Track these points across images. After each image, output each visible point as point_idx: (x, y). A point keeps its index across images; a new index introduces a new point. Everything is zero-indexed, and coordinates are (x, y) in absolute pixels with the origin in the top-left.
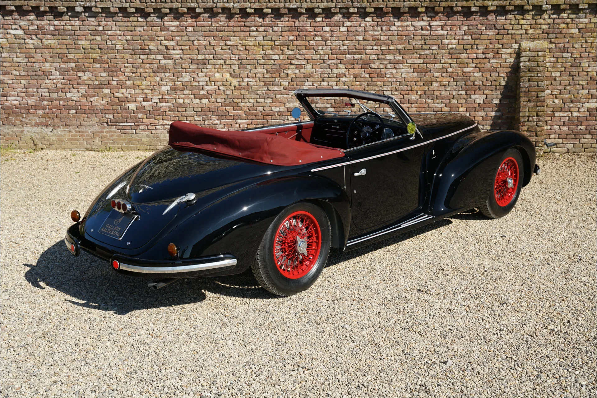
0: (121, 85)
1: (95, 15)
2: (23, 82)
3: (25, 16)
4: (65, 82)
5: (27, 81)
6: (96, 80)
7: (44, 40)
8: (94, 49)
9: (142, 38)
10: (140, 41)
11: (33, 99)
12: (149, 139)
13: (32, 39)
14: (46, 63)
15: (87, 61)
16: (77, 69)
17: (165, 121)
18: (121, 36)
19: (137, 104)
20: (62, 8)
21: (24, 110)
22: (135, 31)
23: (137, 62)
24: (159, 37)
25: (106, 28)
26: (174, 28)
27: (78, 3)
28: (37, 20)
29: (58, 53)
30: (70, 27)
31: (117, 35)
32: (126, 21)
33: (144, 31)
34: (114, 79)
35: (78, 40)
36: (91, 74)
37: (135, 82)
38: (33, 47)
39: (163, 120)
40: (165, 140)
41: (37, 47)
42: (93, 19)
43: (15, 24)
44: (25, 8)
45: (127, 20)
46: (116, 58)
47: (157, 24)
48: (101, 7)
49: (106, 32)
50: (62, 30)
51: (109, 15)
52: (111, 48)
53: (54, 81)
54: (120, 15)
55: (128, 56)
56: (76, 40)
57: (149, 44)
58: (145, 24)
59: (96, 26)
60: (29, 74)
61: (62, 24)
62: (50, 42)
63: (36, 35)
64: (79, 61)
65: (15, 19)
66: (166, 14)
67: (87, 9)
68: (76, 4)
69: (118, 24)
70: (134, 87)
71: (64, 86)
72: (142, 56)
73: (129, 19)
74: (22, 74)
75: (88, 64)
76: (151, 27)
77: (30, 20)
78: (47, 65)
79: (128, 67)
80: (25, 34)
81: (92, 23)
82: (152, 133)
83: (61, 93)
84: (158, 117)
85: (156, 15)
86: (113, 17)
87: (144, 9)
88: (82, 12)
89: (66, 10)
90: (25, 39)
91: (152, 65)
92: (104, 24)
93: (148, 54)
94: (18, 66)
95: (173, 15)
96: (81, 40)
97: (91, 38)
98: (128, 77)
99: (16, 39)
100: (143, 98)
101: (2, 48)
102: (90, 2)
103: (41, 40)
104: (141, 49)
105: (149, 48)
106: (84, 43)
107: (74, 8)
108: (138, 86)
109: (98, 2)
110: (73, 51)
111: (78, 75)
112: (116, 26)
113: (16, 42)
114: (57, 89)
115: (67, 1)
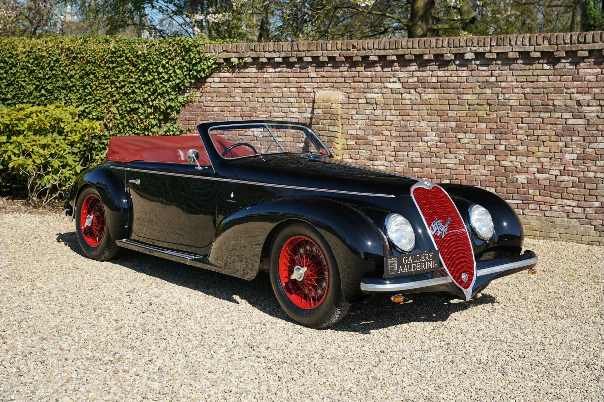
0: (511, 151)
1: (487, 63)
2: (393, 144)
3: (406, 66)
4: (442, 146)
5: (398, 143)
6: (479, 143)
7: (423, 94)
8: (482, 105)
9: (546, 91)
10: (542, 95)
11: (401, 164)
12: (540, 223)
13: (410, 93)
14: (422, 122)
15: (471, 120)
16: (458, 130)
17: (565, 201)
18: (518, 88)
19: (529, 176)
20: (449, 55)
22: (537, 81)
23: (536, 121)
24: (569, 88)
25: (500, 79)
26: (592, 77)
27: (469, 48)
28: (419, 71)
29: (437, 110)
30: (456, 79)
31: (513, 87)
32: (526, 70)
33: (549, 81)
34: (502, 142)
35: (463, 94)
36: (474, 135)
37: (529, 148)
38: (409, 103)
39: (562, 198)
40: (562, 225)
41: (414, 102)
42: (485, 68)
43: (394, 77)
44: (407, 57)
45: (528, 68)
46: (508, 117)
47: (568, 72)
48: (496, 53)
49: (500, 83)
50: (445, 82)
51: (506, 62)
52: (502, 104)
53: (429, 144)
54: (520, 61)
55: (524, 114)
56: (461, 94)
57: (554, 98)
58: (551, 72)
59: (487, 76)
60: (401, 135)
61: (447, 74)
62: (430, 96)
63: (415, 89)
64: (462, 120)
65: (395, 71)
66: (583, 59)
67: (479, 56)
68: (467, 50)
69: (515, 73)
70: (528, 154)
71: (440, 149)
72: (542, 115)
73: (531, 66)
74: (393, 135)
75: (472, 124)
76: (559, 77)
77: (410, 71)
78: (423, 124)
79: (522, 128)
80: (403, 87)
81: (483, 73)
82: (545, 216)
83: (435, 158)
84: (556, 194)
85: (569, 61)
86: (511, 64)
87: (553, 52)
88: (472, 60)
89: (453, 58)
90: (402, 94)
91: (555, 126)
92: (498, 73)
93: (551, 112)
94: (391, 125)
95: (593, 60)
96: (467, 94)
97: (478, 90)
98: (521, 140)
99: (392, 93)
100: (538, 168)
101: (376, 104)
102: (484, 46)
103: (420, 94)
104: (542, 105)
105: (553, 103)
106: (470, 97)
107: (463, 54)
108: (533, 153)
109: (494, 46)
110: (456, 107)
111: (458, 137)
112: (513, 75)
113: (392, 98)
114: (431, 154)
115: (457, 47)
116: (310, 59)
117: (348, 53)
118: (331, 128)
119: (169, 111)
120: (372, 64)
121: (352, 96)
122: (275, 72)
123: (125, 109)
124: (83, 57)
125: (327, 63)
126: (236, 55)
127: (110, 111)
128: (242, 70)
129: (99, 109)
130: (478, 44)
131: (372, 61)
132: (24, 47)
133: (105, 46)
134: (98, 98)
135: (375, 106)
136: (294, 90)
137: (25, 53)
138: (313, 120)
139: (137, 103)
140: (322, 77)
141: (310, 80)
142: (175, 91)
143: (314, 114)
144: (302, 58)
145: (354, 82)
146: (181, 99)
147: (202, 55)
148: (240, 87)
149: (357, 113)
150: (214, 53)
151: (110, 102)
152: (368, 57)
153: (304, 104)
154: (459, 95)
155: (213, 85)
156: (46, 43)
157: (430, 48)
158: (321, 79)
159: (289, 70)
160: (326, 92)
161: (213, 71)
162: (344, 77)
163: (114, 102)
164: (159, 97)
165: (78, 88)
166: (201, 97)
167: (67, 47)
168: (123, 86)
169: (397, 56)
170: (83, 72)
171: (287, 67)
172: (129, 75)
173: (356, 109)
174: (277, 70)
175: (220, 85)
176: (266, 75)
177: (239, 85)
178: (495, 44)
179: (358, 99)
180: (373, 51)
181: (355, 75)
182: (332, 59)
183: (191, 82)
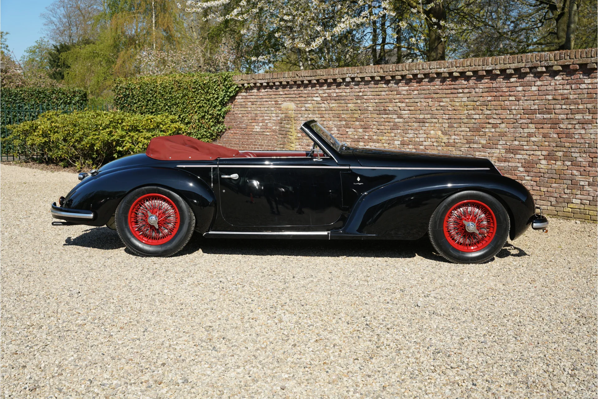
1: (357, 84)
3: (322, 87)
8: (357, 110)
9: (385, 101)
10: (383, 103)
13: (324, 103)
15: (352, 120)
16: (346, 126)
18: (372, 99)
20: (340, 79)
22: (381, 95)
23: (381, 120)
24: (395, 99)
25: (364, 93)
26: (405, 92)
27: (348, 75)
28: (328, 89)
29: (337, 114)
30: (345, 94)
31: (370, 99)
32: (375, 88)
33: (386, 95)
38: (324, 110)
42: (357, 87)
43: (317, 93)
44: (321, 81)
47: (394, 89)
48: (360, 77)
49: (364, 96)
50: (340, 96)
51: (365, 83)
52: (366, 109)
54: (372, 83)
56: (347, 103)
57: (389, 106)
58: (387, 89)
59: (358, 92)
61: (340, 91)
62: (333, 105)
63: (327, 101)
64: (348, 120)
65: (317, 90)
66: (400, 81)
67: (353, 79)
68: (346, 76)
70: (378, 141)
72: (384, 116)
73: (377, 86)
75: (353, 122)
76: (390, 92)
77: (324, 90)
78: (331, 122)
79: (375, 125)
80: (321, 100)
81: (357, 90)
85: (393, 82)
86: (368, 84)
87: (385, 77)
88: (350, 82)
89: (342, 81)
90: (321, 104)
91: (390, 123)
92: (363, 90)
93: (388, 114)
95: (404, 81)
96: (350, 103)
97: (355, 101)
99: (317, 104)
102: (354, 74)
103: (329, 104)
105: (388, 109)
107: (346, 79)
110: (345, 112)
112: (370, 91)
113: (317, 106)
115: (342, 74)
116: (278, 83)
117: (295, 79)
118: (288, 125)
119: (218, 117)
120: (306, 86)
121: (299, 106)
122: (265, 92)
125: (287, 86)
126: (246, 82)
128: (250, 91)
130: (351, 72)
131: (306, 84)
135: (309, 111)
139: (204, 112)
140: (286, 94)
141: (280, 96)
142: (221, 105)
144: (275, 83)
145: (300, 97)
146: (224, 109)
147: (231, 83)
148: (250, 101)
149: (301, 117)
150: (237, 81)
152: (304, 81)
153: (278, 111)
155: (238, 100)
159: (271, 90)
160: (287, 103)
161: (237, 92)
162: (295, 94)
163: (196, 112)
164: (213, 109)
166: (234, 108)
169: (317, 80)
171: (270, 88)
173: (301, 114)
174: (266, 90)
175: (242, 100)
176: (261, 94)
178: (359, 72)
179: (301, 107)
180: (305, 77)
181: (300, 93)
182: (288, 83)
183: (227, 99)
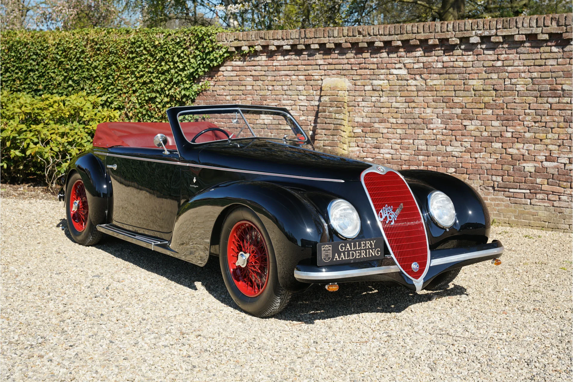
0: (517, 138)
1: (494, 46)
2: (399, 131)
3: (412, 52)
4: (447, 133)
5: (404, 130)
6: (485, 130)
7: (428, 80)
8: (488, 90)
9: (554, 75)
10: (550, 79)
11: (407, 152)
12: (548, 213)
13: (415, 79)
14: (427, 109)
15: (477, 107)
16: (463, 116)
18: (525, 72)
19: (537, 165)
20: (454, 39)
21: (396, 166)
23: (543, 107)
25: (506, 63)
27: (474, 32)
28: (425, 56)
29: (442, 97)
30: (461, 64)
31: (520, 72)
32: (534, 53)
33: (558, 64)
34: (509, 129)
35: (469, 79)
36: (480, 122)
37: (537, 135)
38: (415, 90)
41: (420, 89)
42: (491, 52)
43: (400, 63)
44: (412, 42)
45: (535, 52)
46: (515, 102)
48: (502, 36)
49: (506, 68)
50: (451, 67)
51: (512, 46)
52: (509, 89)
53: (435, 131)
54: (527, 44)
55: (531, 99)
56: (466, 79)
57: (563, 82)
58: (560, 55)
59: (493, 61)
60: (407, 122)
61: (452, 59)
62: (435, 82)
63: (421, 75)
64: (467, 106)
65: (400, 57)
67: (485, 39)
68: (471, 33)
69: (523, 56)
70: (535, 141)
71: (445, 137)
72: (550, 100)
73: (538, 49)
74: (399, 122)
75: (478, 110)
76: (568, 60)
77: (416, 57)
78: (429, 110)
79: (529, 114)
80: (409, 73)
81: (490, 57)
82: (553, 206)
83: (440, 146)
84: (565, 184)
86: (518, 48)
87: (561, 34)
88: (477, 44)
89: (459, 42)
90: (407, 80)
91: (563, 111)
92: (505, 57)
93: (559, 97)
94: (397, 112)
96: (473, 79)
97: (484, 75)
98: (528, 127)
99: (398, 80)
100: (546, 156)
101: (382, 91)
102: (490, 29)
103: (425, 80)
104: (550, 90)
105: (562, 88)
106: (476, 83)
107: (468, 38)
108: (541, 140)
109: (500, 29)
110: (461, 93)
111: (464, 124)
112: (520, 59)
113: (398, 84)
114: (436, 141)
115: (462, 31)
116: (317, 46)
117: (354, 40)
118: (337, 115)
119: (184, 100)
120: (378, 50)
121: (359, 83)
122: (285, 60)
123: (143, 99)
124: (105, 49)
125: (334, 50)
126: (247, 43)
127: (130, 101)
128: (253, 59)
129: (120, 99)
130: (484, 27)
131: (377, 47)
132: (54, 40)
133: (126, 37)
134: (119, 88)
135: (381, 92)
136: (302, 78)
137: (54, 45)
138: (320, 108)
139: (154, 92)
140: (329, 64)
141: (318, 67)
142: (190, 80)
143: (321, 101)
144: (309, 45)
145: (360, 69)
146: (195, 88)
147: (214, 44)
148: (251, 75)
149: (363, 101)
150: (226, 42)
151: (130, 92)
152: (374, 42)
153: (311, 91)
154: (465, 81)
155: (225, 74)
156: (73, 35)
157: (435, 32)
158: (329, 66)
159: (298, 58)
160: (333, 79)
161: (225, 60)
162: (351, 64)
163: (135, 92)
164: (175, 86)
165: (101, 78)
166: (214, 86)
167: (91, 38)
168: (142, 76)
169: (402, 41)
170: (106, 62)
171: (296, 54)
172: (147, 65)
173: (363, 96)
174: (286, 57)
175: (233, 74)
176: (275, 63)
177: (250, 73)
178: (500, 27)
179: (364, 86)
180: (379, 36)
181: (361, 62)
182: (338, 46)
183: (204, 71)
